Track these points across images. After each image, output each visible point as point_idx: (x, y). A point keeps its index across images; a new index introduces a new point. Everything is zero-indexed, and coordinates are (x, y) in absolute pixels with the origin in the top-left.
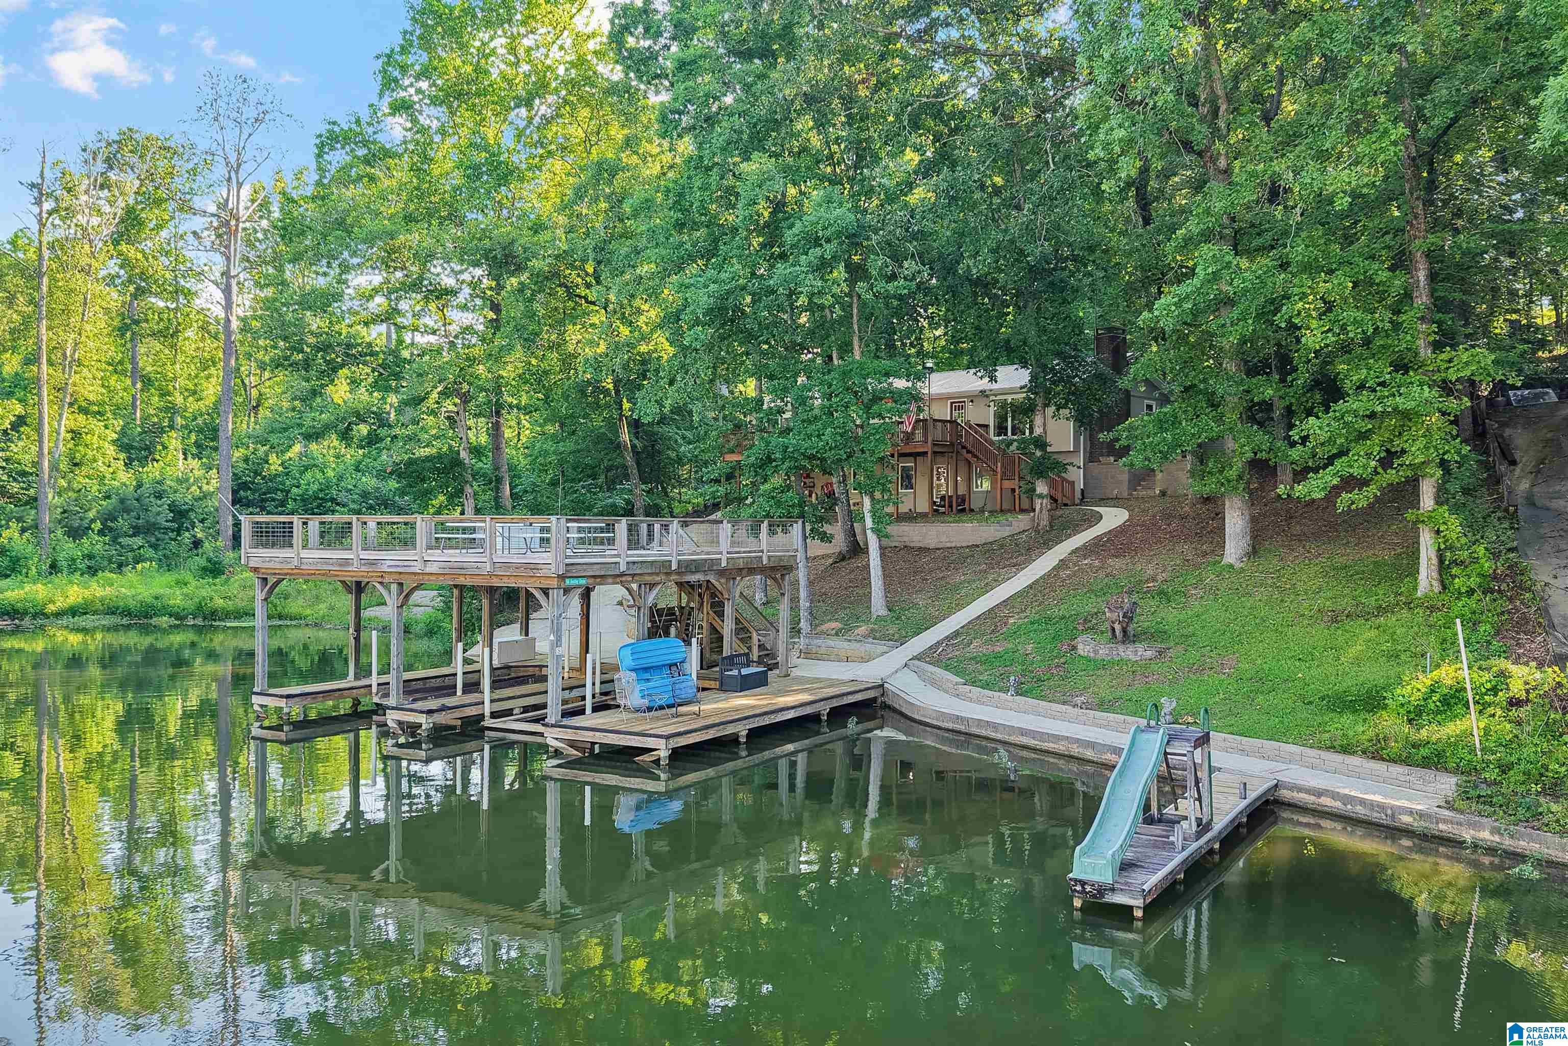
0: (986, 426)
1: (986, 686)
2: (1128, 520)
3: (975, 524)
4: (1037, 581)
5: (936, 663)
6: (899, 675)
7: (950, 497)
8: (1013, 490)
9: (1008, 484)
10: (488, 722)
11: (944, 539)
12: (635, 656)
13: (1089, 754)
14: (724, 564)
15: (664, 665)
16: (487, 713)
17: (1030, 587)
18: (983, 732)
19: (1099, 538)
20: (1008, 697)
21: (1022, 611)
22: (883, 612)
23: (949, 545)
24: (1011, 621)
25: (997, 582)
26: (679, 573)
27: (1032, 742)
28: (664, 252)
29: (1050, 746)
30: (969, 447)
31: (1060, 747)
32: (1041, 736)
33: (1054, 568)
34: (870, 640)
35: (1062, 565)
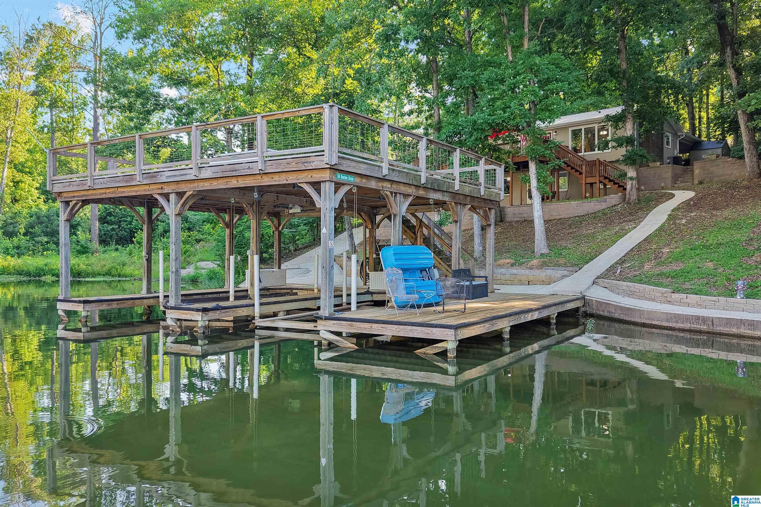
1: (699, 293)
2: (696, 195)
3: (577, 202)
4: (661, 228)
6: (592, 290)
8: (592, 185)
9: (590, 180)
10: (258, 322)
12: (397, 257)
14: (457, 188)
15: (417, 269)
16: (257, 314)
22: (545, 251)
25: (626, 230)
33: (668, 219)
34: (548, 268)
35: (672, 217)
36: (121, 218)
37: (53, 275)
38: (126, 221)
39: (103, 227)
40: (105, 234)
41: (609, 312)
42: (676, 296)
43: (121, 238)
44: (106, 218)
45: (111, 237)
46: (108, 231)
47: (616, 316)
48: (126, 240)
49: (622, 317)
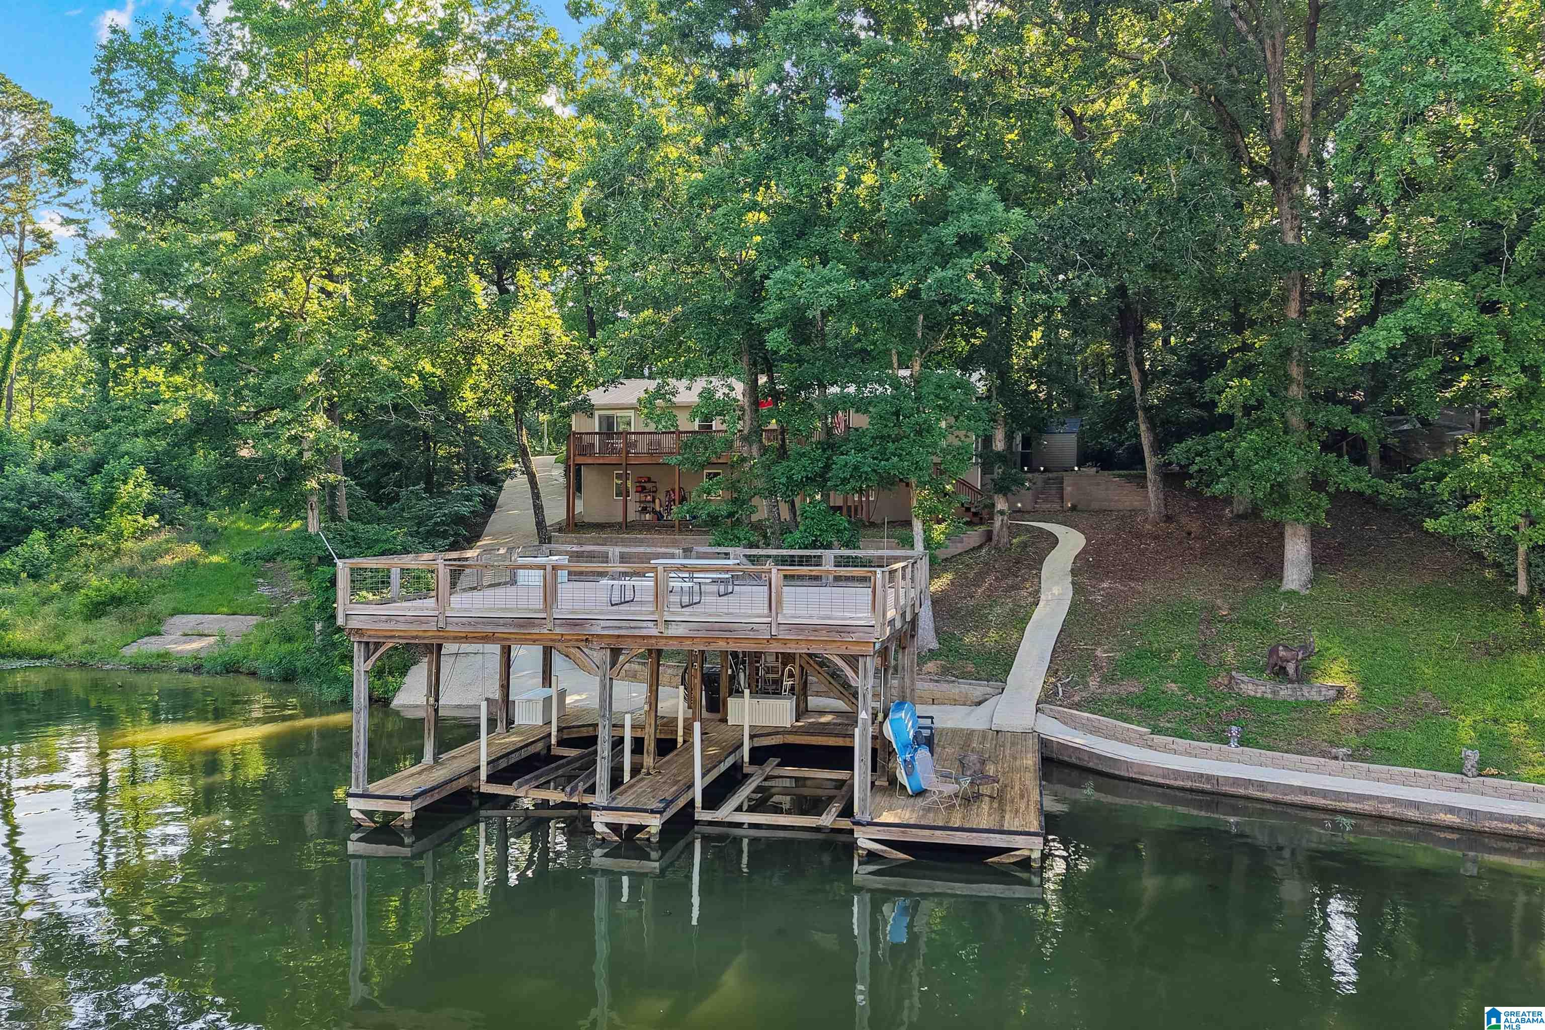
2: (1087, 540)
4: (1073, 608)
5: (1076, 707)
6: (1040, 722)
13: (1412, 814)
16: (698, 803)
19: (1081, 558)
21: (1100, 643)
22: (935, 645)
24: (1101, 654)
25: (1024, 608)
31: (1366, 807)
32: (1325, 793)
33: (1075, 593)
34: (953, 679)
35: (1079, 588)
41: (1080, 759)
42: (1159, 739)
47: (1091, 765)
49: (1100, 768)
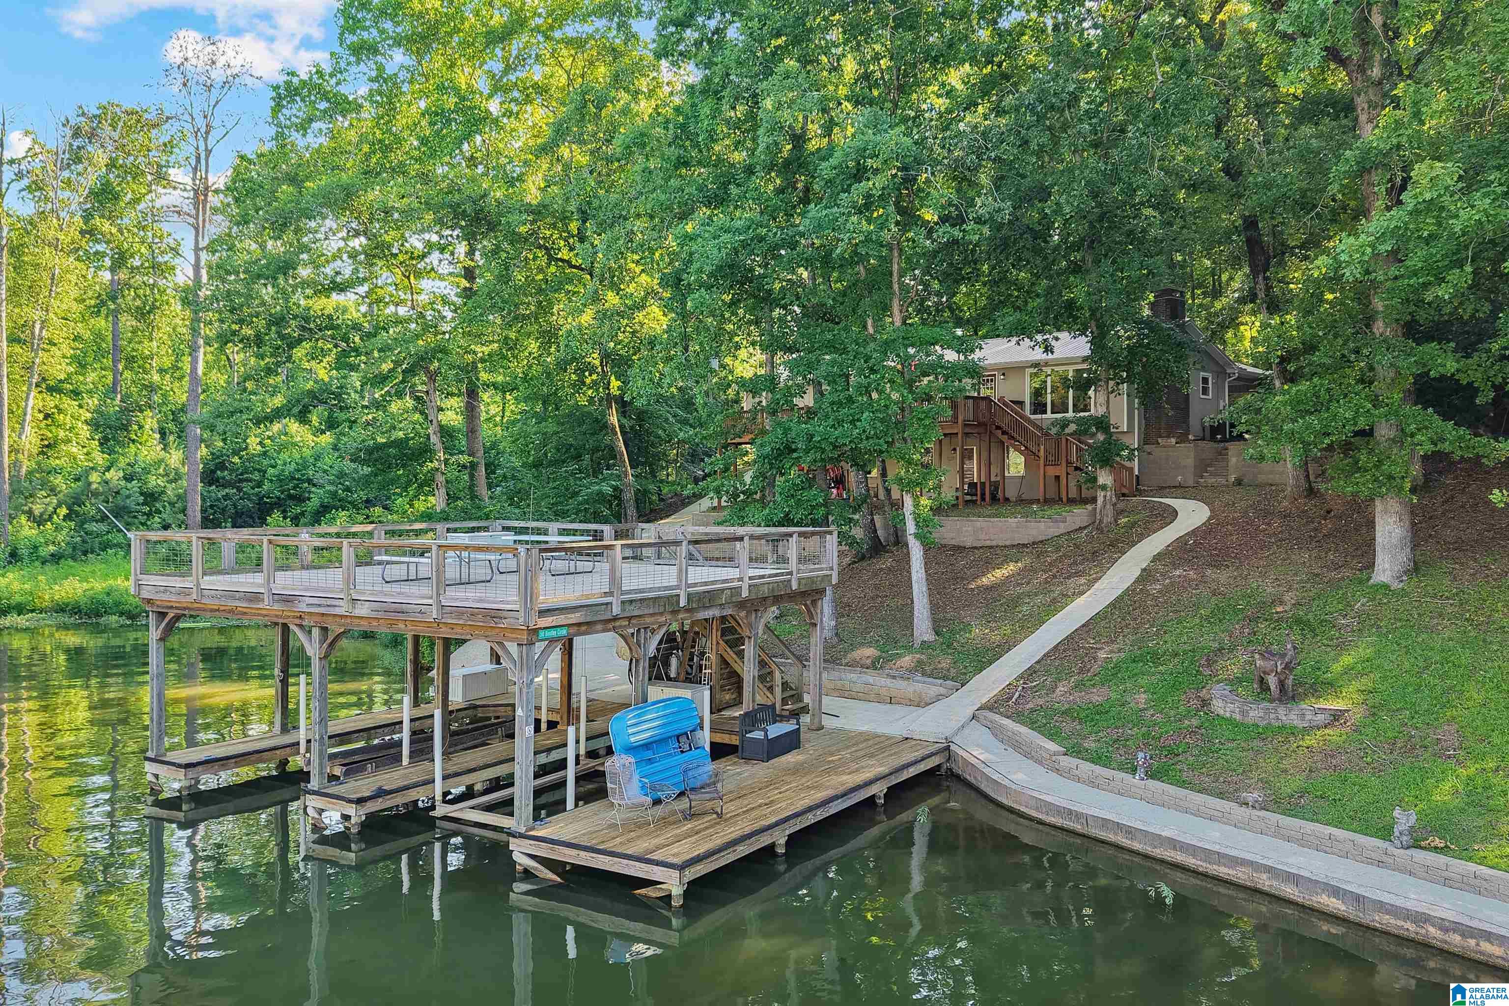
0: (1021, 403)
1: (1097, 759)
2: (1210, 519)
3: (1019, 519)
4: (1119, 599)
5: (1017, 716)
6: (966, 731)
7: (983, 484)
8: (1057, 478)
9: (1052, 471)
10: (440, 810)
11: (982, 537)
13: (1289, 891)
14: (745, 594)
15: (670, 737)
16: (438, 796)
17: (1113, 605)
18: (1111, 837)
19: (1181, 541)
20: (1135, 780)
21: (1113, 642)
22: (929, 637)
23: (988, 543)
24: (1102, 655)
25: (1067, 598)
26: (688, 610)
27: (1191, 861)
28: (663, 197)
29: (1223, 871)
30: (1005, 428)
31: (1240, 875)
33: (1137, 581)
34: (919, 677)
35: (1146, 575)
36: (242, 474)
37: (121, 614)
38: (250, 480)
39: (209, 492)
40: (211, 507)
42: (1067, 762)
43: (243, 513)
44: (213, 472)
45: (224, 510)
46: (218, 500)
47: (982, 787)
48: (251, 517)
49: (988, 791)
